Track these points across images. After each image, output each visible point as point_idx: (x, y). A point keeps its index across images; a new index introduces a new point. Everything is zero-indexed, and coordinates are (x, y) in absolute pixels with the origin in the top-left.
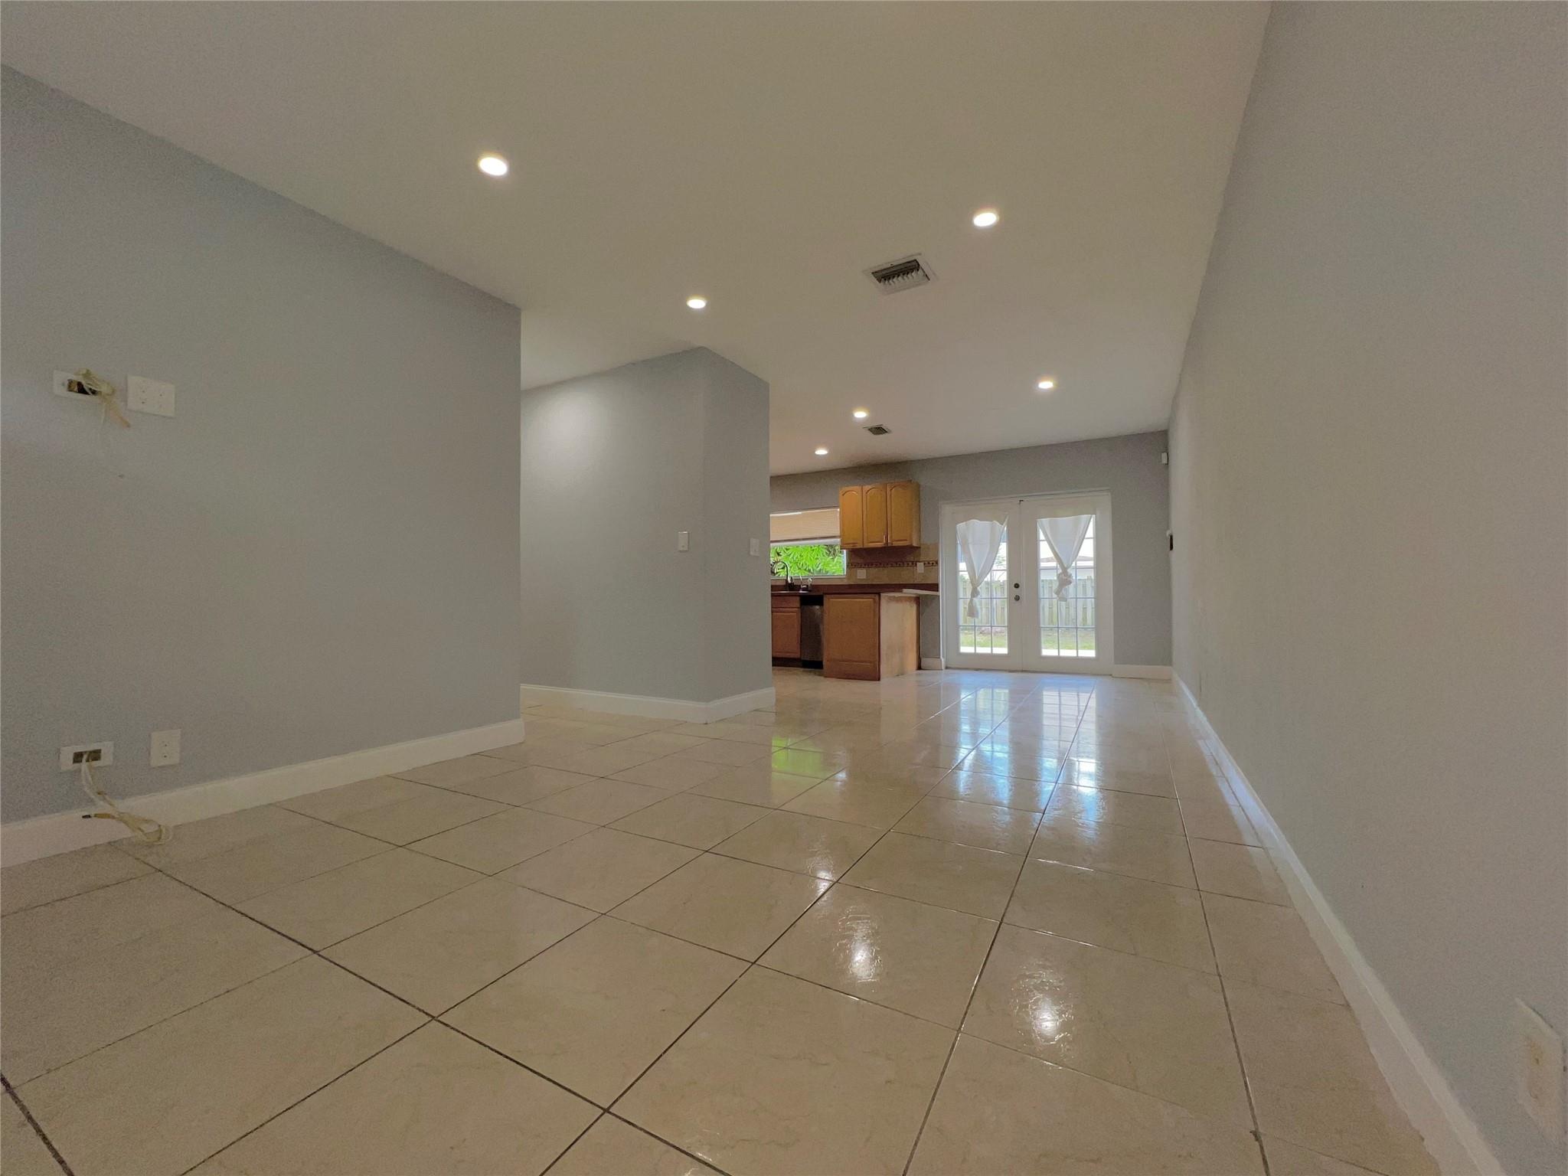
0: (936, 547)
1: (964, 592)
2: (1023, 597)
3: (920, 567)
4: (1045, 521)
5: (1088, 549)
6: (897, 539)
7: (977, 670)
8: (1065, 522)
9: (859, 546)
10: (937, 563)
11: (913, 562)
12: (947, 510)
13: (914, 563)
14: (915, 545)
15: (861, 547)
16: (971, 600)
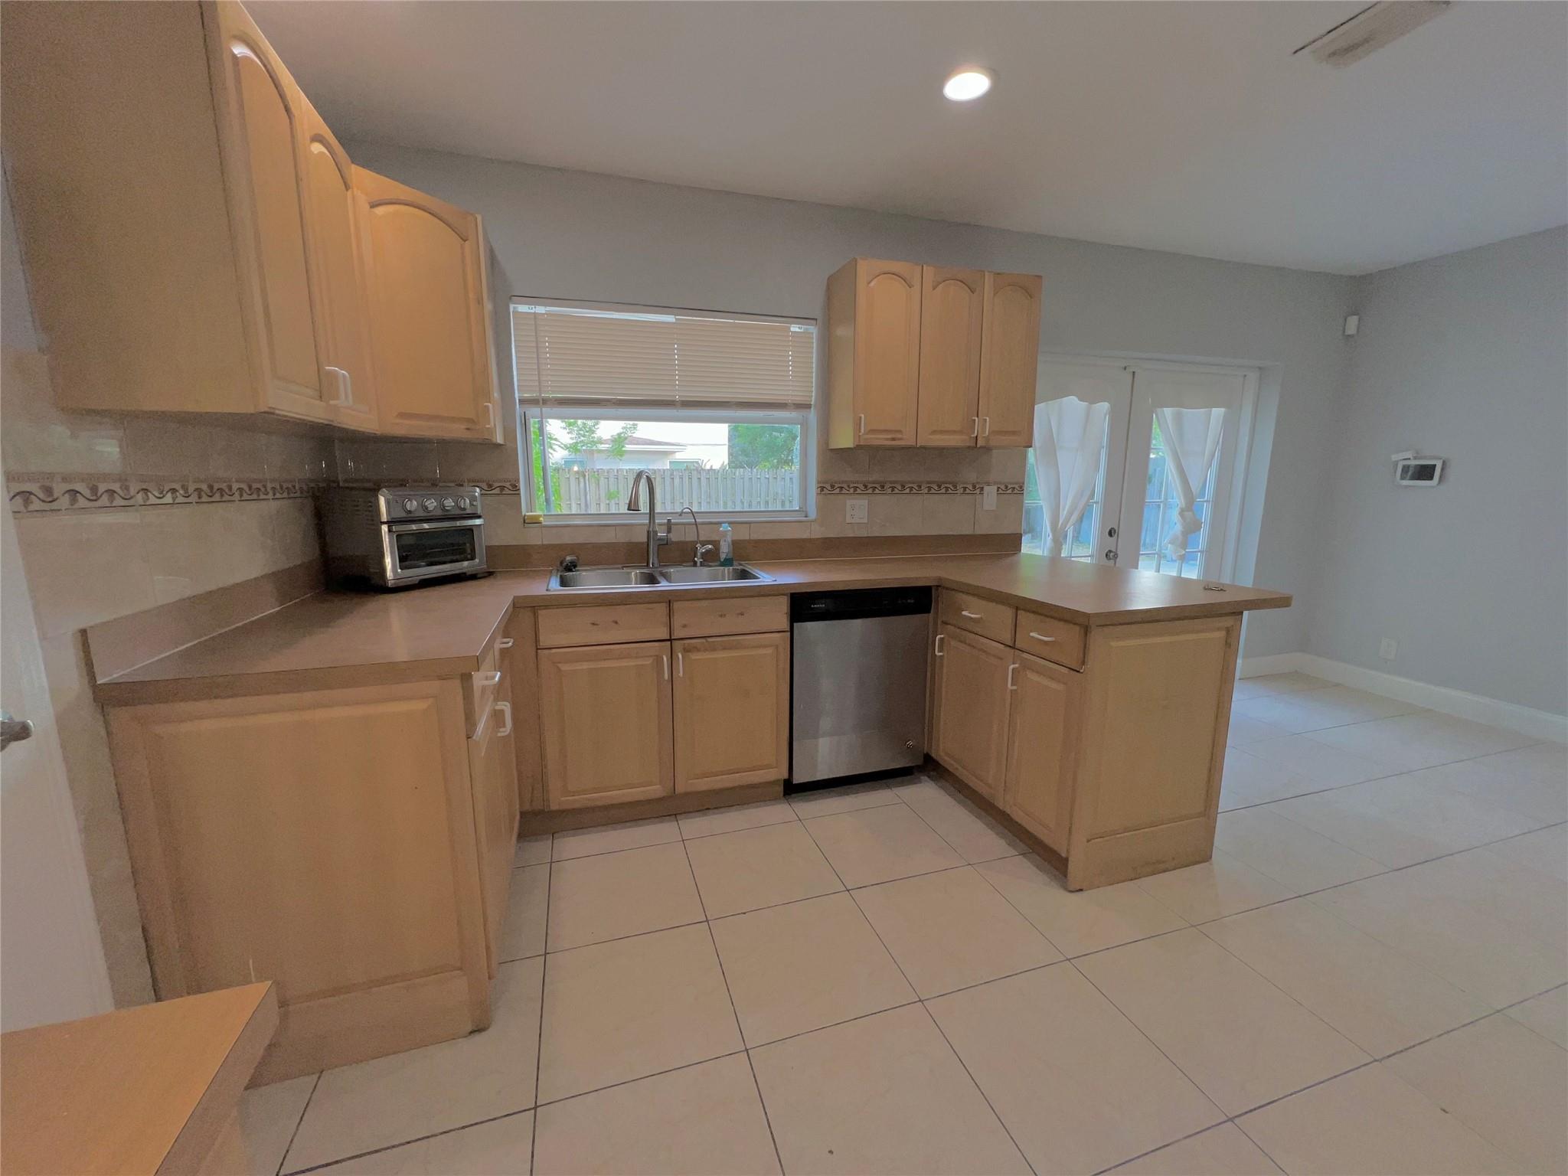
2: (1120, 556)
3: (991, 491)
4: (1168, 412)
10: (1021, 489)
11: (975, 484)
13: (978, 488)
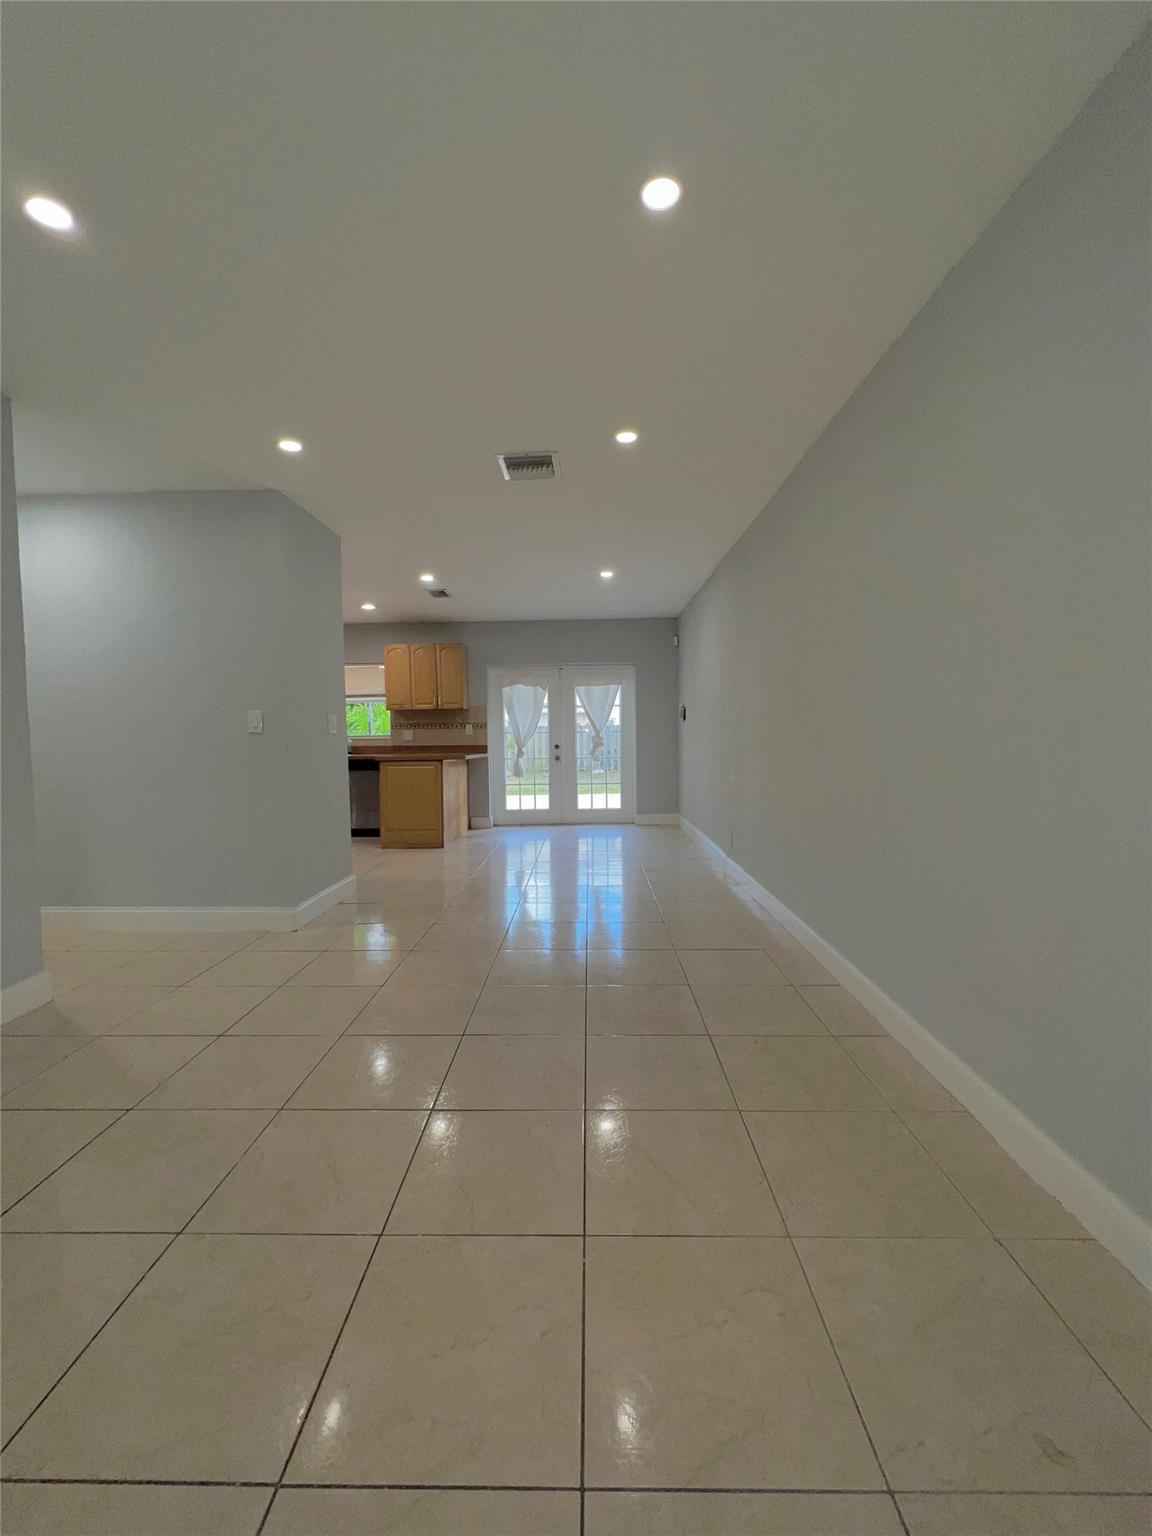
0: (483, 710)
1: (510, 754)
2: (563, 758)
3: (469, 729)
4: (581, 689)
5: (616, 715)
6: (446, 701)
7: (522, 825)
8: (597, 690)
9: (407, 707)
10: (485, 726)
11: (461, 724)
12: (493, 673)
13: (463, 725)
14: (465, 708)
15: (410, 708)
16: (517, 761)
